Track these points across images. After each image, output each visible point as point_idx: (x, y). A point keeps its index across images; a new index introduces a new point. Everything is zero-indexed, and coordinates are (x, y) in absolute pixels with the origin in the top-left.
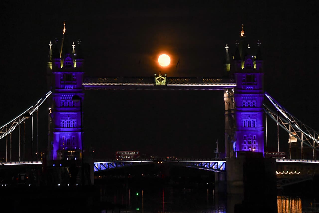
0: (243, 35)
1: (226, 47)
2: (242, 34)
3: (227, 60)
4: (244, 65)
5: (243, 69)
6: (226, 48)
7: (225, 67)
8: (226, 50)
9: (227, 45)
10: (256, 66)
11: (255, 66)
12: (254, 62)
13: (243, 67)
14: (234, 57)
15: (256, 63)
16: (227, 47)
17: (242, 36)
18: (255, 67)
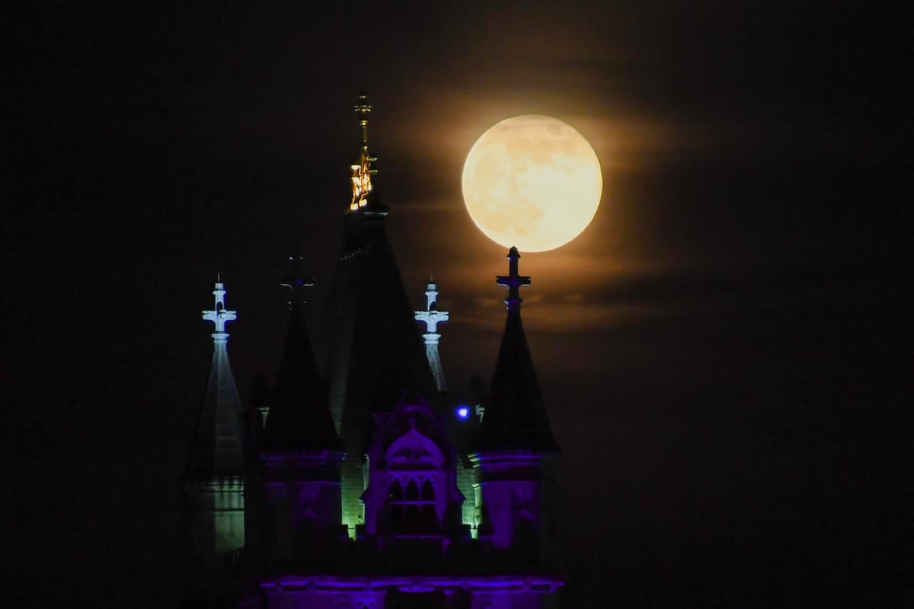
0: (363, 203)
1: (209, 315)
2: (357, 192)
3: (219, 438)
4: (365, 497)
5: (352, 534)
6: (211, 325)
7: (202, 511)
8: (211, 344)
9: (219, 295)
10: (485, 510)
11: (477, 501)
12: (469, 465)
13: (352, 519)
14: (265, 412)
15: (484, 479)
16: (220, 318)
17: (354, 207)
18: (471, 518)
